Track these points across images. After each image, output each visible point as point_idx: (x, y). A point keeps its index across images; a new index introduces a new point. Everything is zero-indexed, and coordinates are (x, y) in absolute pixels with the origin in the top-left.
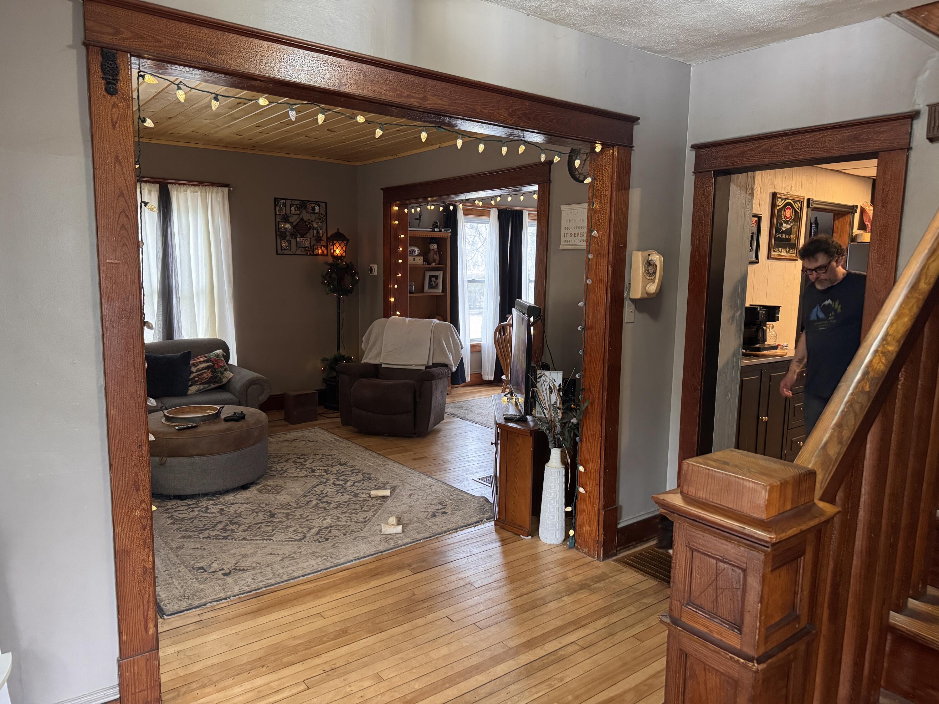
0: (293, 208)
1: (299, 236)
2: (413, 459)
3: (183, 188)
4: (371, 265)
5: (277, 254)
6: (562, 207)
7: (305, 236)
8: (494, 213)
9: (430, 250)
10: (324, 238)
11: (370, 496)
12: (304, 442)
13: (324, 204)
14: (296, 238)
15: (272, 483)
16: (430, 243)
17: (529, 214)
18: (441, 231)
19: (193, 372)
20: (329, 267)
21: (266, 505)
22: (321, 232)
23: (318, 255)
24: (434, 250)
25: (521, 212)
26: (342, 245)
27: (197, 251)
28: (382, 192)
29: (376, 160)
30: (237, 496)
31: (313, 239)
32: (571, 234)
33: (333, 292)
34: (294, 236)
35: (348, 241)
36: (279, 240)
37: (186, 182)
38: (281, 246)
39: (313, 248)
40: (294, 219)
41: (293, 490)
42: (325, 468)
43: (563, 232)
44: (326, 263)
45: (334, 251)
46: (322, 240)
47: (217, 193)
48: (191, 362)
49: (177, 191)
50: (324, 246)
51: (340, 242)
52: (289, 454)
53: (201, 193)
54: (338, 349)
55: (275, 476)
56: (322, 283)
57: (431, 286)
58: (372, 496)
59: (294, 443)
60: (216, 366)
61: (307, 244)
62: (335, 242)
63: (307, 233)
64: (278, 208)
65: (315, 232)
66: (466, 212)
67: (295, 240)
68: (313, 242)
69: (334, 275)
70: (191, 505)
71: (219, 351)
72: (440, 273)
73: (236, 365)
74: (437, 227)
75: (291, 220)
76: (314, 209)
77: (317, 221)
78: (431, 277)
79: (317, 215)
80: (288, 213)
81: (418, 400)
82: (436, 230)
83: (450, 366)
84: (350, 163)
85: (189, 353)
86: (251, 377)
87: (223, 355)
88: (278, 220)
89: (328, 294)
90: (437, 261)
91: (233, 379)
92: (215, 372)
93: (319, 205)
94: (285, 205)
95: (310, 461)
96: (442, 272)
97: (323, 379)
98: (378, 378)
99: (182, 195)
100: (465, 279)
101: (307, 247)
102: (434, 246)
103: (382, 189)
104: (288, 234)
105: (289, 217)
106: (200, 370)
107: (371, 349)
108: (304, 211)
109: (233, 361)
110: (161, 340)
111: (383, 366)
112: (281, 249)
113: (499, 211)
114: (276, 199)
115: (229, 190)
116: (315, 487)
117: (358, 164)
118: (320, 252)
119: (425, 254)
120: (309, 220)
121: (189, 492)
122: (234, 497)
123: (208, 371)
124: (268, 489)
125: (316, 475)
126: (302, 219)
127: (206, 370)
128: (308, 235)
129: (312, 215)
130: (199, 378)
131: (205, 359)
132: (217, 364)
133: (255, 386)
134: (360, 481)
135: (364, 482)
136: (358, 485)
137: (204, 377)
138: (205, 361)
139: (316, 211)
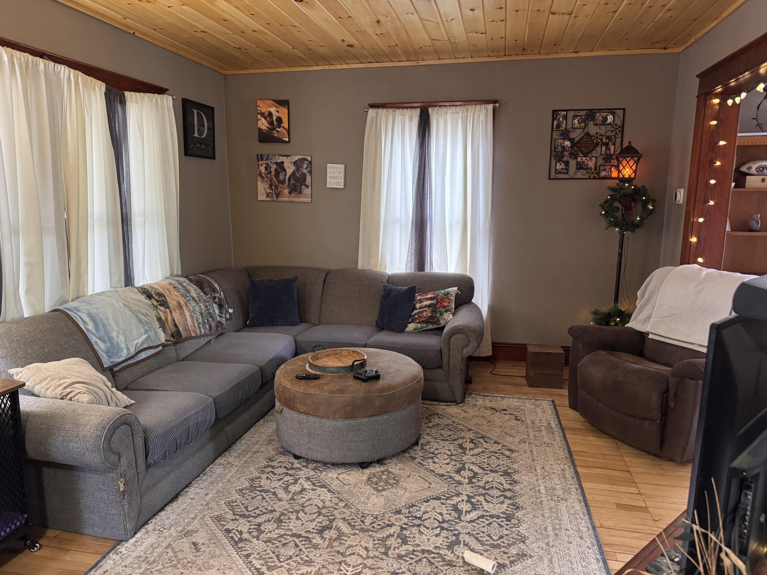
1: (581, 155)
3: (443, 111)
4: (678, 190)
5: (550, 179)
7: (590, 155)
11: (463, 559)
12: (508, 418)
13: (622, 111)
14: (576, 158)
15: (396, 471)
21: (345, 506)
22: (612, 148)
23: (605, 178)
26: (631, 163)
28: (698, 80)
31: (600, 158)
33: (613, 226)
34: (574, 155)
35: (640, 157)
36: (553, 162)
39: (598, 169)
40: (576, 135)
41: (402, 493)
42: (480, 471)
46: (613, 159)
47: (480, 112)
48: (417, 297)
49: (437, 114)
50: (615, 166)
53: (462, 113)
54: (616, 302)
55: (415, 459)
59: (495, 416)
60: (439, 305)
61: (591, 164)
62: (626, 159)
63: (592, 151)
65: (604, 148)
67: (575, 160)
68: (600, 161)
69: (617, 204)
75: (572, 135)
76: (605, 119)
77: (609, 134)
79: (609, 127)
84: (667, 51)
85: (414, 287)
87: (459, 295)
88: (555, 136)
92: (435, 311)
93: (614, 114)
95: (477, 451)
99: (442, 118)
101: (591, 169)
103: (698, 76)
105: (569, 132)
106: (423, 308)
108: (591, 124)
111: (650, 336)
115: (494, 107)
117: (680, 49)
118: (609, 174)
120: (597, 133)
122: (338, 476)
123: (429, 309)
124: (382, 478)
125: (456, 479)
126: (588, 134)
127: (427, 309)
128: (594, 153)
129: (603, 127)
130: (419, 316)
131: (433, 296)
132: (441, 303)
133: (459, 336)
134: (492, 516)
135: (493, 522)
136: (480, 524)
137: (423, 316)
138: (431, 299)
139: (608, 122)
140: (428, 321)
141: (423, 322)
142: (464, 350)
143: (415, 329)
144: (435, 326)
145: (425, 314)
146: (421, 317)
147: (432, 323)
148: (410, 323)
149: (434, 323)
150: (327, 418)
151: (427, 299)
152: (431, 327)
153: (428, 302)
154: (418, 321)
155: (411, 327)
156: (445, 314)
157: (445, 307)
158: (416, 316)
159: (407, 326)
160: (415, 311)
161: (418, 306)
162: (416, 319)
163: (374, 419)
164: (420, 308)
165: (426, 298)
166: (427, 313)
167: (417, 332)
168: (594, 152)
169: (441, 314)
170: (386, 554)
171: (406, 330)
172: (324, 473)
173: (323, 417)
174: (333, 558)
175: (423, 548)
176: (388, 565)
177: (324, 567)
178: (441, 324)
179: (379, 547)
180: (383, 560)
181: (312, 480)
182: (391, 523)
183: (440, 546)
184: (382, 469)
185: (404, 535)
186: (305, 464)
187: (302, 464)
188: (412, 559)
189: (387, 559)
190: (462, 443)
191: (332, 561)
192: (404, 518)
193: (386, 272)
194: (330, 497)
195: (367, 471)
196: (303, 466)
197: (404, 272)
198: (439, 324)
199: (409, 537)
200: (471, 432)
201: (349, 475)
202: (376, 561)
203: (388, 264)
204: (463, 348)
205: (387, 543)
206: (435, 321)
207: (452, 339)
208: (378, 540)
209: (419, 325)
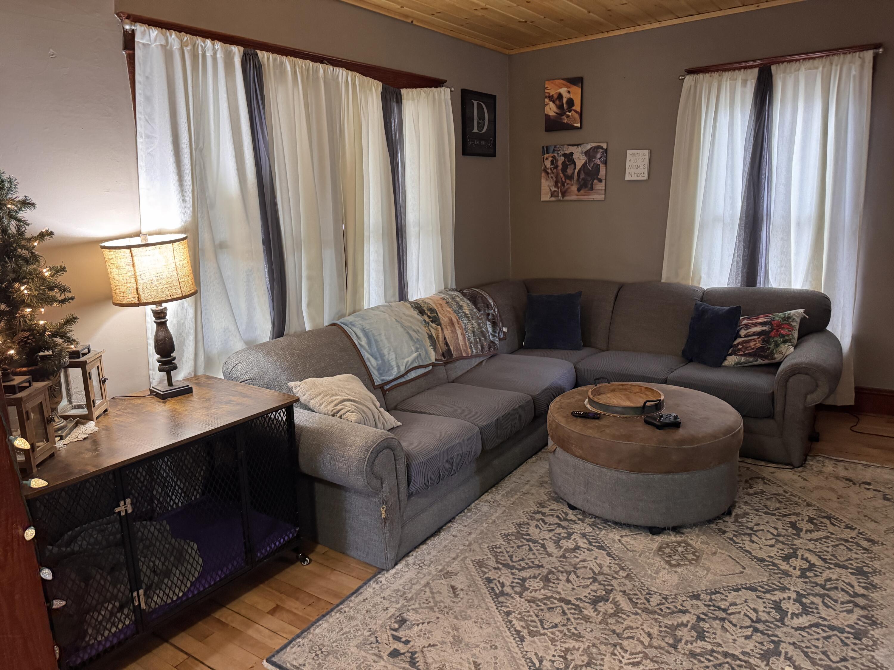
48: (742, 322)
49: (784, 72)
87: (808, 318)
99: (791, 79)
106: (749, 336)
115: (875, 54)
122: (620, 538)
123: (758, 338)
124: (677, 551)
125: (781, 567)
127: (756, 337)
130: (743, 346)
131: (766, 320)
132: (777, 331)
133: (802, 377)
134: (832, 628)
135: (834, 635)
136: (811, 635)
137: (750, 347)
138: (762, 324)
140: (756, 354)
141: (749, 355)
142: (809, 396)
143: (737, 364)
144: (767, 361)
145: (752, 344)
146: (746, 348)
147: (762, 357)
148: (731, 355)
149: (766, 357)
150: (609, 467)
151: (757, 325)
152: (760, 361)
153: (758, 329)
154: (741, 353)
155: (731, 360)
156: (782, 346)
157: (783, 336)
158: (740, 347)
159: (725, 359)
160: (739, 340)
161: (743, 332)
162: (739, 350)
163: (670, 476)
164: (746, 336)
165: (756, 323)
166: (756, 344)
167: (739, 367)
169: (777, 345)
170: (675, 647)
171: (723, 364)
172: (603, 532)
173: (603, 466)
174: (607, 637)
175: (725, 649)
176: (675, 661)
177: (594, 645)
178: (775, 359)
179: (666, 636)
180: (670, 653)
181: (588, 537)
182: (684, 609)
183: (750, 652)
184: (679, 539)
185: (700, 627)
186: (581, 517)
187: (578, 516)
188: (709, 661)
189: (676, 653)
190: (796, 522)
191: (605, 641)
192: (703, 605)
193: (701, 286)
194: (609, 561)
195: (659, 539)
196: (579, 519)
197: (726, 287)
198: (772, 359)
199: (708, 632)
200: (811, 508)
201: (635, 539)
202: (660, 653)
203: (704, 276)
204: (806, 394)
205: (677, 633)
206: (766, 354)
207: (791, 380)
208: (666, 627)
209: (743, 358)
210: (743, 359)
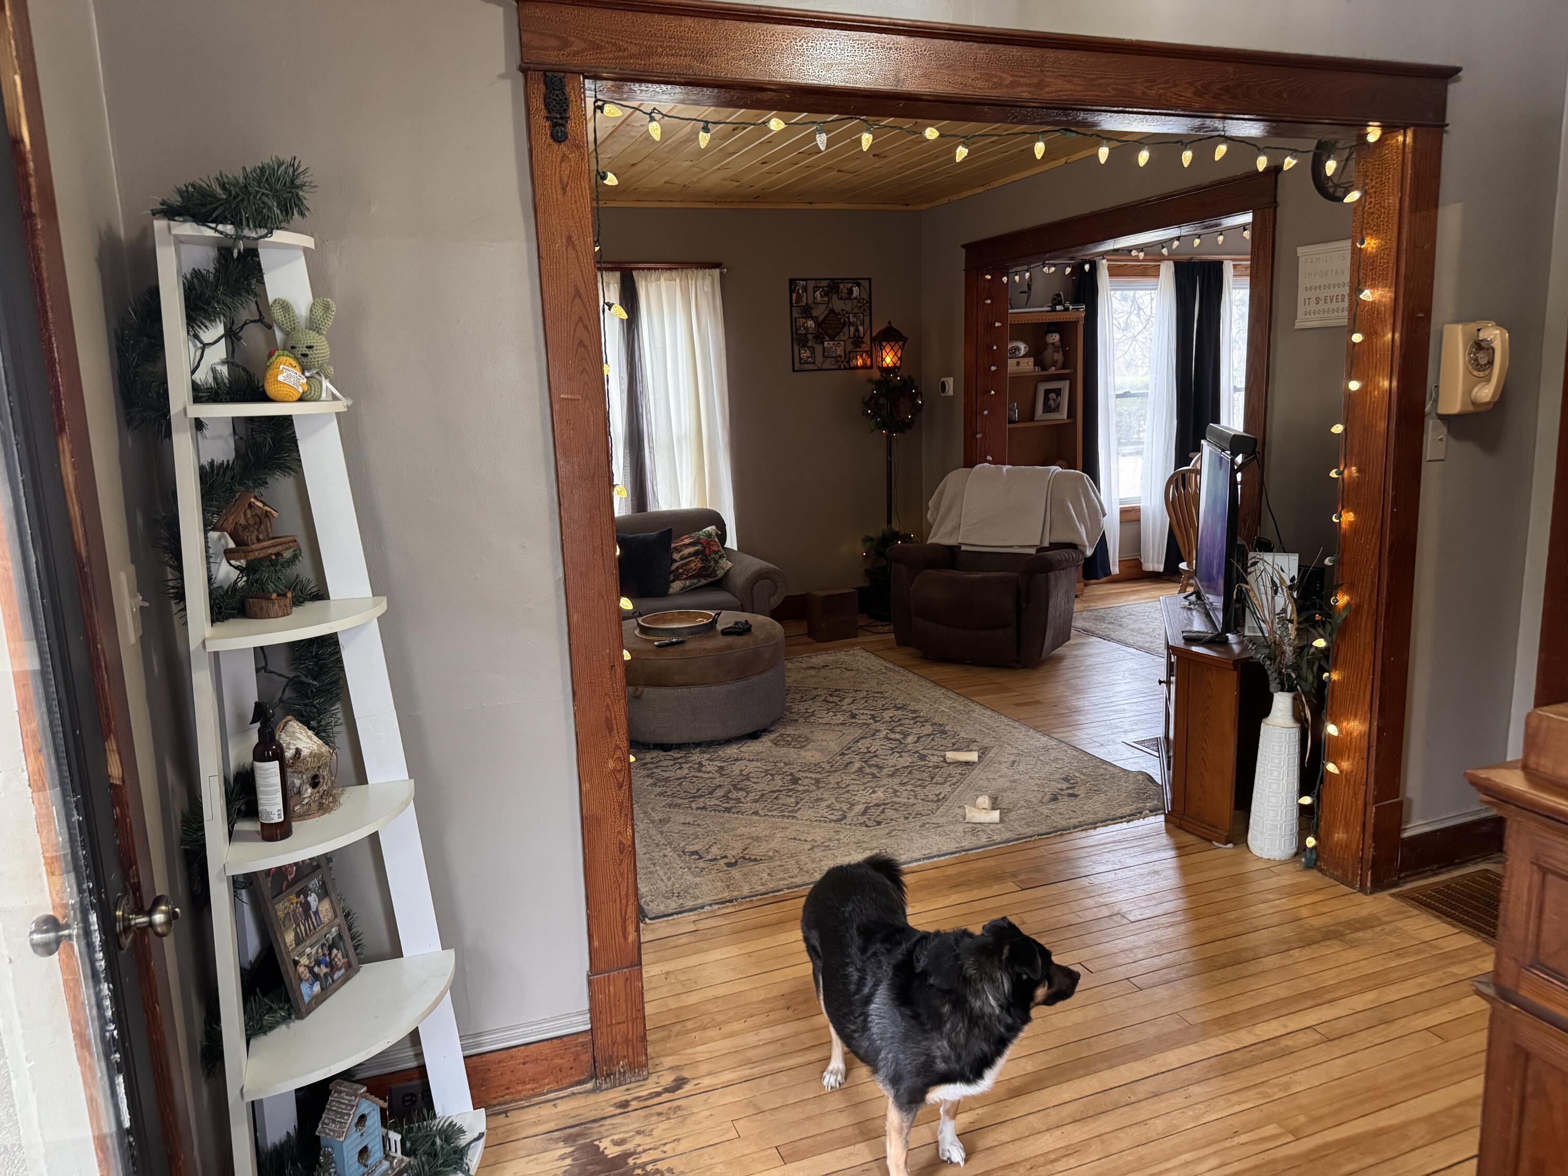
0: (818, 293)
1: (827, 338)
2: (1016, 705)
3: (654, 275)
4: (943, 379)
5: (794, 371)
6: (1300, 250)
7: (837, 339)
8: (1167, 271)
9: (1047, 344)
10: (867, 340)
11: (945, 761)
12: (838, 671)
13: (867, 282)
14: (822, 343)
15: (792, 732)
16: (1047, 332)
17: (1234, 266)
18: (1066, 309)
19: (676, 561)
20: (874, 387)
21: (786, 764)
22: (861, 329)
23: (857, 368)
24: (1053, 344)
25: (1219, 265)
26: (896, 347)
27: (676, 372)
28: (964, 250)
29: (955, 197)
30: (742, 749)
31: (849, 342)
32: (1318, 300)
33: (880, 428)
34: (819, 339)
35: (905, 340)
36: (796, 348)
37: (659, 266)
38: (800, 358)
39: (848, 357)
40: (820, 312)
41: (825, 743)
42: (872, 713)
43: (1302, 295)
44: (870, 381)
45: (883, 360)
46: (863, 343)
47: (703, 278)
48: (673, 545)
49: (646, 280)
50: (866, 352)
51: (892, 344)
52: (816, 688)
53: (681, 280)
54: (889, 521)
55: (797, 721)
56: (863, 414)
57: (1047, 409)
58: (948, 761)
59: (824, 672)
60: (707, 551)
61: (840, 351)
62: (884, 344)
63: (838, 334)
64: (794, 295)
65: (852, 329)
66: (1114, 272)
67: (821, 346)
68: (850, 347)
69: (882, 401)
70: (678, 759)
71: (711, 529)
72: (1065, 385)
73: (736, 548)
74: (1060, 303)
75: (815, 313)
76: (850, 292)
77: (856, 311)
78: (1047, 392)
79: (855, 302)
80: (810, 301)
81: (1024, 606)
82: (1059, 308)
83: (1081, 548)
84: (909, 208)
85: (670, 531)
86: (758, 567)
87: (717, 534)
88: (795, 315)
89: (872, 431)
90: (1060, 364)
91: (732, 571)
92: (707, 560)
93: (858, 285)
94: (805, 289)
95: (847, 701)
96: (1068, 382)
97: (866, 571)
98: (954, 567)
99: (653, 287)
100: (1112, 393)
101: (840, 356)
102: (1055, 338)
103: (963, 246)
104: (810, 337)
105: (811, 308)
106: (686, 558)
107: (943, 519)
108: (835, 297)
109: (732, 544)
110: (630, 513)
111: (963, 548)
112: (801, 363)
113: (1177, 264)
114: (792, 282)
115: (721, 273)
116: (858, 741)
117: (924, 207)
118: (860, 362)
119: (1037, 353)
120: (843, 310)
121: (674, 739)
122: (738, 750)
123: (695, 558)
124: (787, 740)
125: (859, 722)
126: (832, 311)
127: (692, 558)
128: (841, 336)
129: (848, 302)
130: (683, 570)
132: (709, 548)
133: (764, 582)
134: (928, 735)
135: (934, 737)
137: (689, 569)
138: (691, 544)
139: (854, 295)
140: (699, 574)
141: (693, 577)
142: (771, 599)
143: (682, 589)
144: (710, 580)
145: (693, 565)
146: (686, 571)
147: (705, 577)
148: (673, 581)
149: (709, 576)
150: (718, 683)
151: (687, 546)
152: (703, 582)
153: (691, 550)
154: (683, 577)
155: (676, 586)
156: (720, 561)
157: (716, 552)
158: (681, 571)
159: (669, 587)
160: (675, 565)
161: (676, 556)
162: (682, 574)
164: (681, 559)
165: (685, 545)
166: (696, 564)
167: (685, 591)
168: (842, 334)
169: (716, 562)
171: (669, 593)
172: (719, 752)
178: (717, 575)
179: (864, 776)
181: (715, 759)
182: (848, 761)
184: (776, 734)
185: (872, 764)
186: (686, 751)
190: (825, 699)
192: (855, 755)
195: (765, 739)
196: (686, 754)
198: (714, 577)
200: (820, 690)
201: (748, 746)
205: (866, 772)
206: (708, 572)
207: (755, 587)
208: (855, 773)
210: (688, 583)
